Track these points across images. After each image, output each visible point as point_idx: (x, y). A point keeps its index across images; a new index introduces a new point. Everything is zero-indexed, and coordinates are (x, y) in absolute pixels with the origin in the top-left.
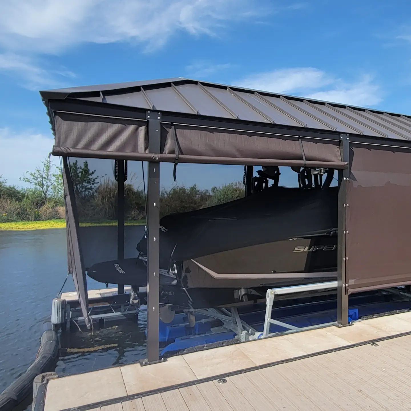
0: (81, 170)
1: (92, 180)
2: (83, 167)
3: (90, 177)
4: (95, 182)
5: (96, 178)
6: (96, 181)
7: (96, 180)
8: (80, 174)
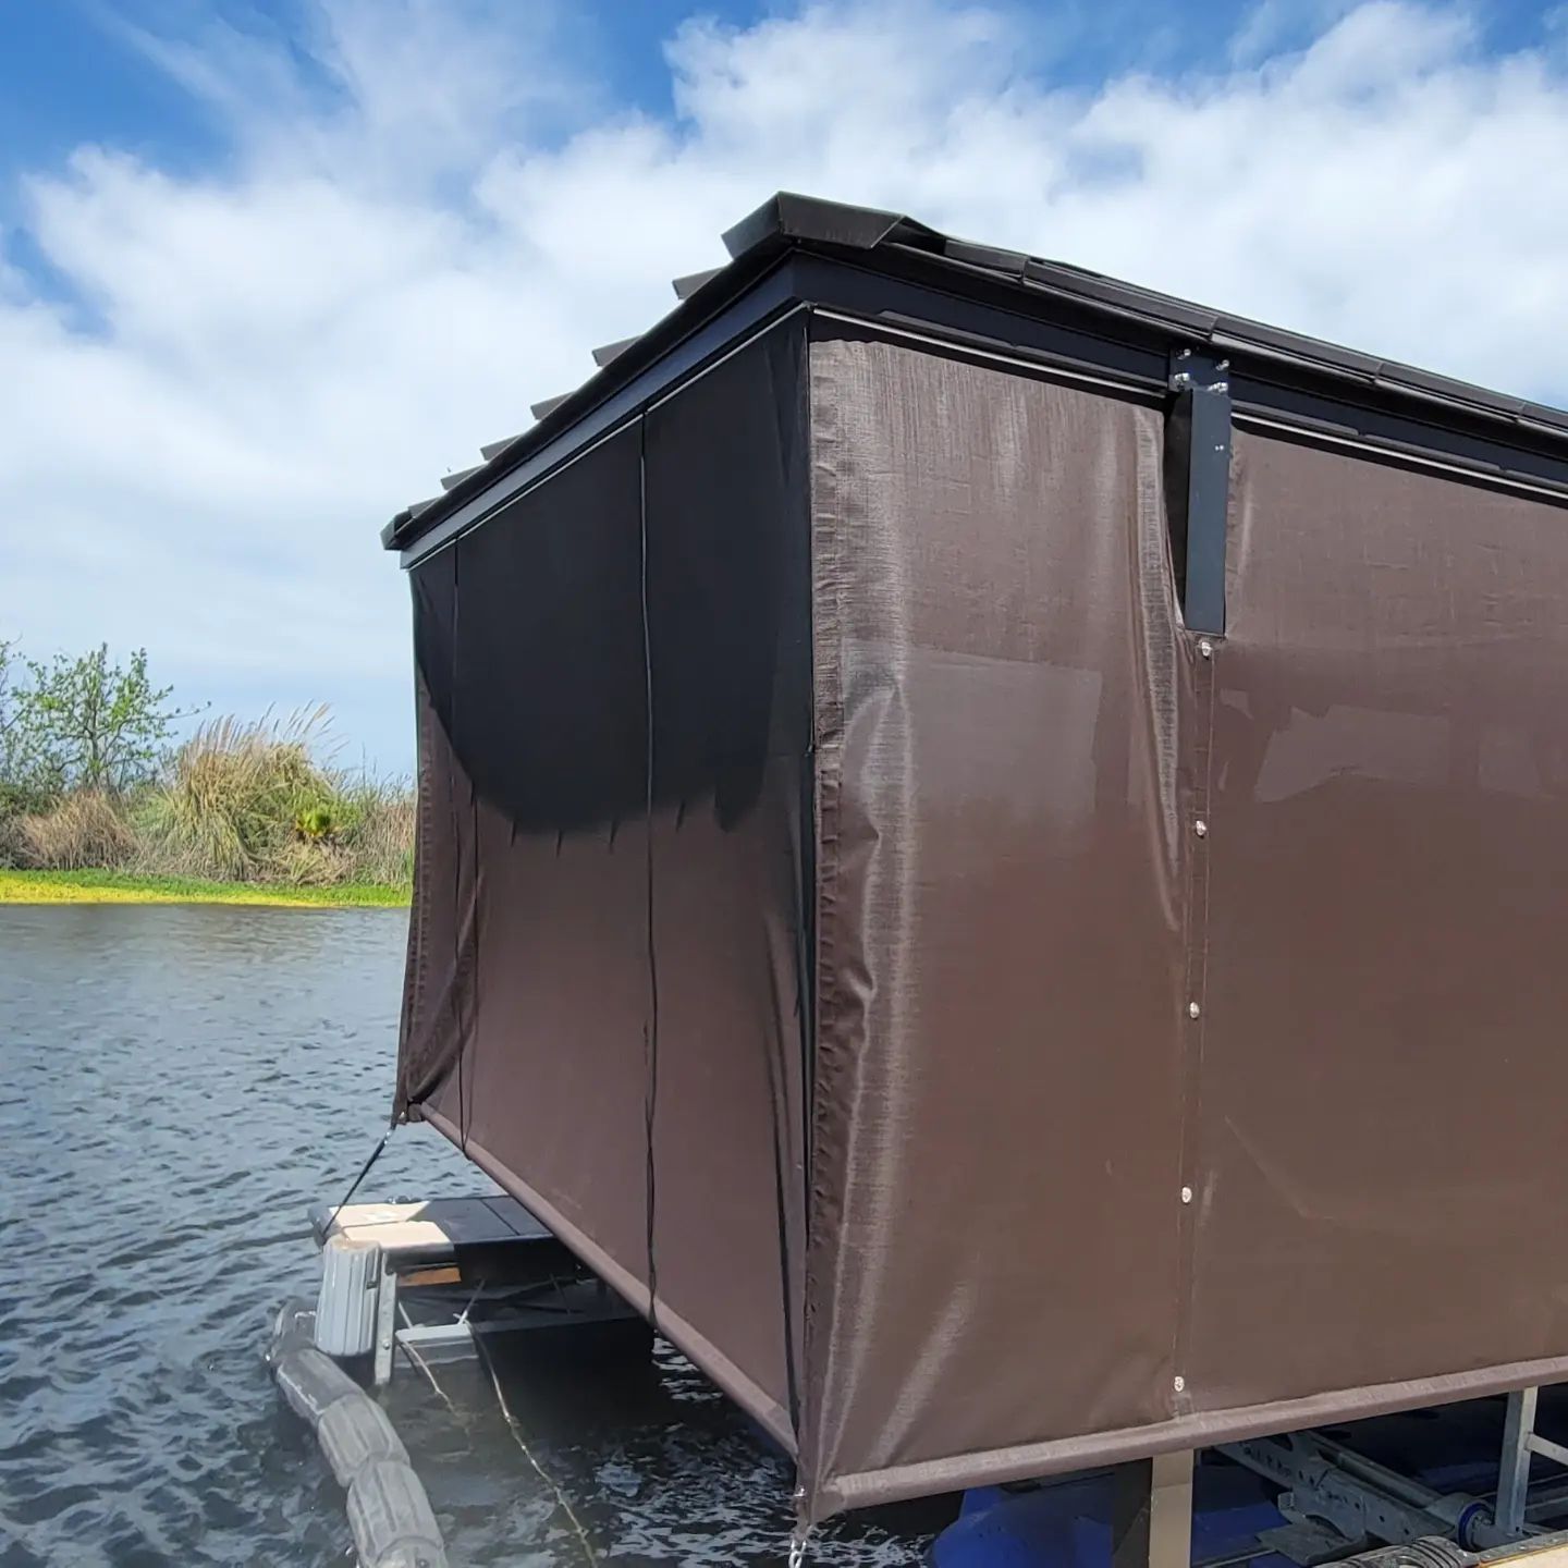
0: (118, 683)
1: (156, 722)
2: (127, 669)
3: (150, 709)
4: (166, 729)
5: (170, 717)
6: (169, 727)
7: (168, 722)
8: (113, 698)
